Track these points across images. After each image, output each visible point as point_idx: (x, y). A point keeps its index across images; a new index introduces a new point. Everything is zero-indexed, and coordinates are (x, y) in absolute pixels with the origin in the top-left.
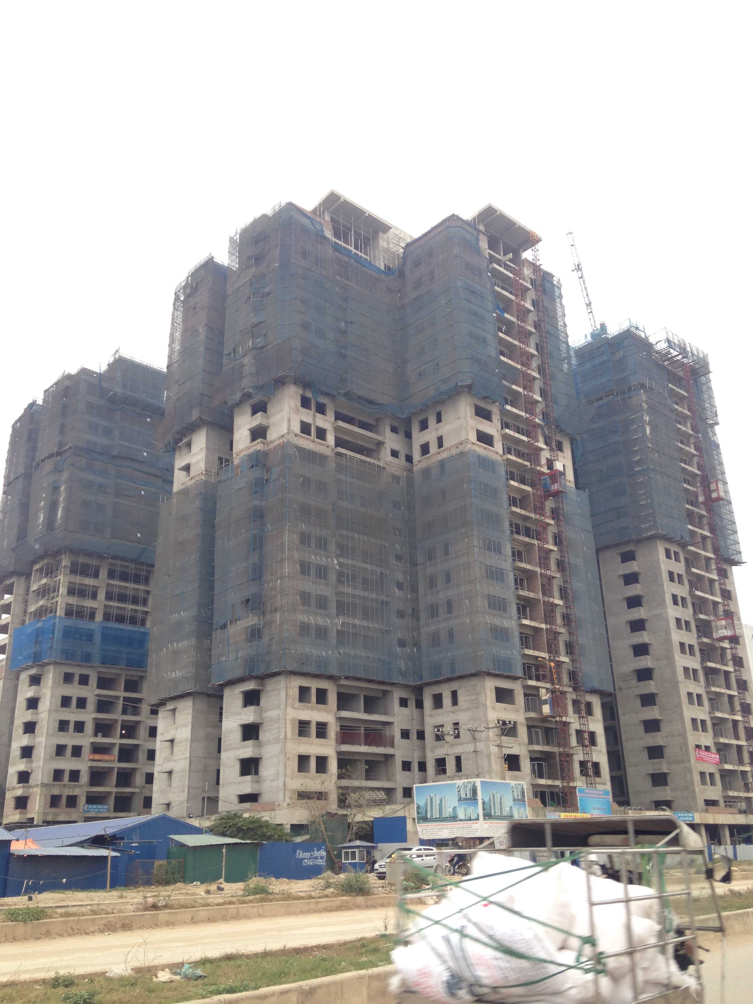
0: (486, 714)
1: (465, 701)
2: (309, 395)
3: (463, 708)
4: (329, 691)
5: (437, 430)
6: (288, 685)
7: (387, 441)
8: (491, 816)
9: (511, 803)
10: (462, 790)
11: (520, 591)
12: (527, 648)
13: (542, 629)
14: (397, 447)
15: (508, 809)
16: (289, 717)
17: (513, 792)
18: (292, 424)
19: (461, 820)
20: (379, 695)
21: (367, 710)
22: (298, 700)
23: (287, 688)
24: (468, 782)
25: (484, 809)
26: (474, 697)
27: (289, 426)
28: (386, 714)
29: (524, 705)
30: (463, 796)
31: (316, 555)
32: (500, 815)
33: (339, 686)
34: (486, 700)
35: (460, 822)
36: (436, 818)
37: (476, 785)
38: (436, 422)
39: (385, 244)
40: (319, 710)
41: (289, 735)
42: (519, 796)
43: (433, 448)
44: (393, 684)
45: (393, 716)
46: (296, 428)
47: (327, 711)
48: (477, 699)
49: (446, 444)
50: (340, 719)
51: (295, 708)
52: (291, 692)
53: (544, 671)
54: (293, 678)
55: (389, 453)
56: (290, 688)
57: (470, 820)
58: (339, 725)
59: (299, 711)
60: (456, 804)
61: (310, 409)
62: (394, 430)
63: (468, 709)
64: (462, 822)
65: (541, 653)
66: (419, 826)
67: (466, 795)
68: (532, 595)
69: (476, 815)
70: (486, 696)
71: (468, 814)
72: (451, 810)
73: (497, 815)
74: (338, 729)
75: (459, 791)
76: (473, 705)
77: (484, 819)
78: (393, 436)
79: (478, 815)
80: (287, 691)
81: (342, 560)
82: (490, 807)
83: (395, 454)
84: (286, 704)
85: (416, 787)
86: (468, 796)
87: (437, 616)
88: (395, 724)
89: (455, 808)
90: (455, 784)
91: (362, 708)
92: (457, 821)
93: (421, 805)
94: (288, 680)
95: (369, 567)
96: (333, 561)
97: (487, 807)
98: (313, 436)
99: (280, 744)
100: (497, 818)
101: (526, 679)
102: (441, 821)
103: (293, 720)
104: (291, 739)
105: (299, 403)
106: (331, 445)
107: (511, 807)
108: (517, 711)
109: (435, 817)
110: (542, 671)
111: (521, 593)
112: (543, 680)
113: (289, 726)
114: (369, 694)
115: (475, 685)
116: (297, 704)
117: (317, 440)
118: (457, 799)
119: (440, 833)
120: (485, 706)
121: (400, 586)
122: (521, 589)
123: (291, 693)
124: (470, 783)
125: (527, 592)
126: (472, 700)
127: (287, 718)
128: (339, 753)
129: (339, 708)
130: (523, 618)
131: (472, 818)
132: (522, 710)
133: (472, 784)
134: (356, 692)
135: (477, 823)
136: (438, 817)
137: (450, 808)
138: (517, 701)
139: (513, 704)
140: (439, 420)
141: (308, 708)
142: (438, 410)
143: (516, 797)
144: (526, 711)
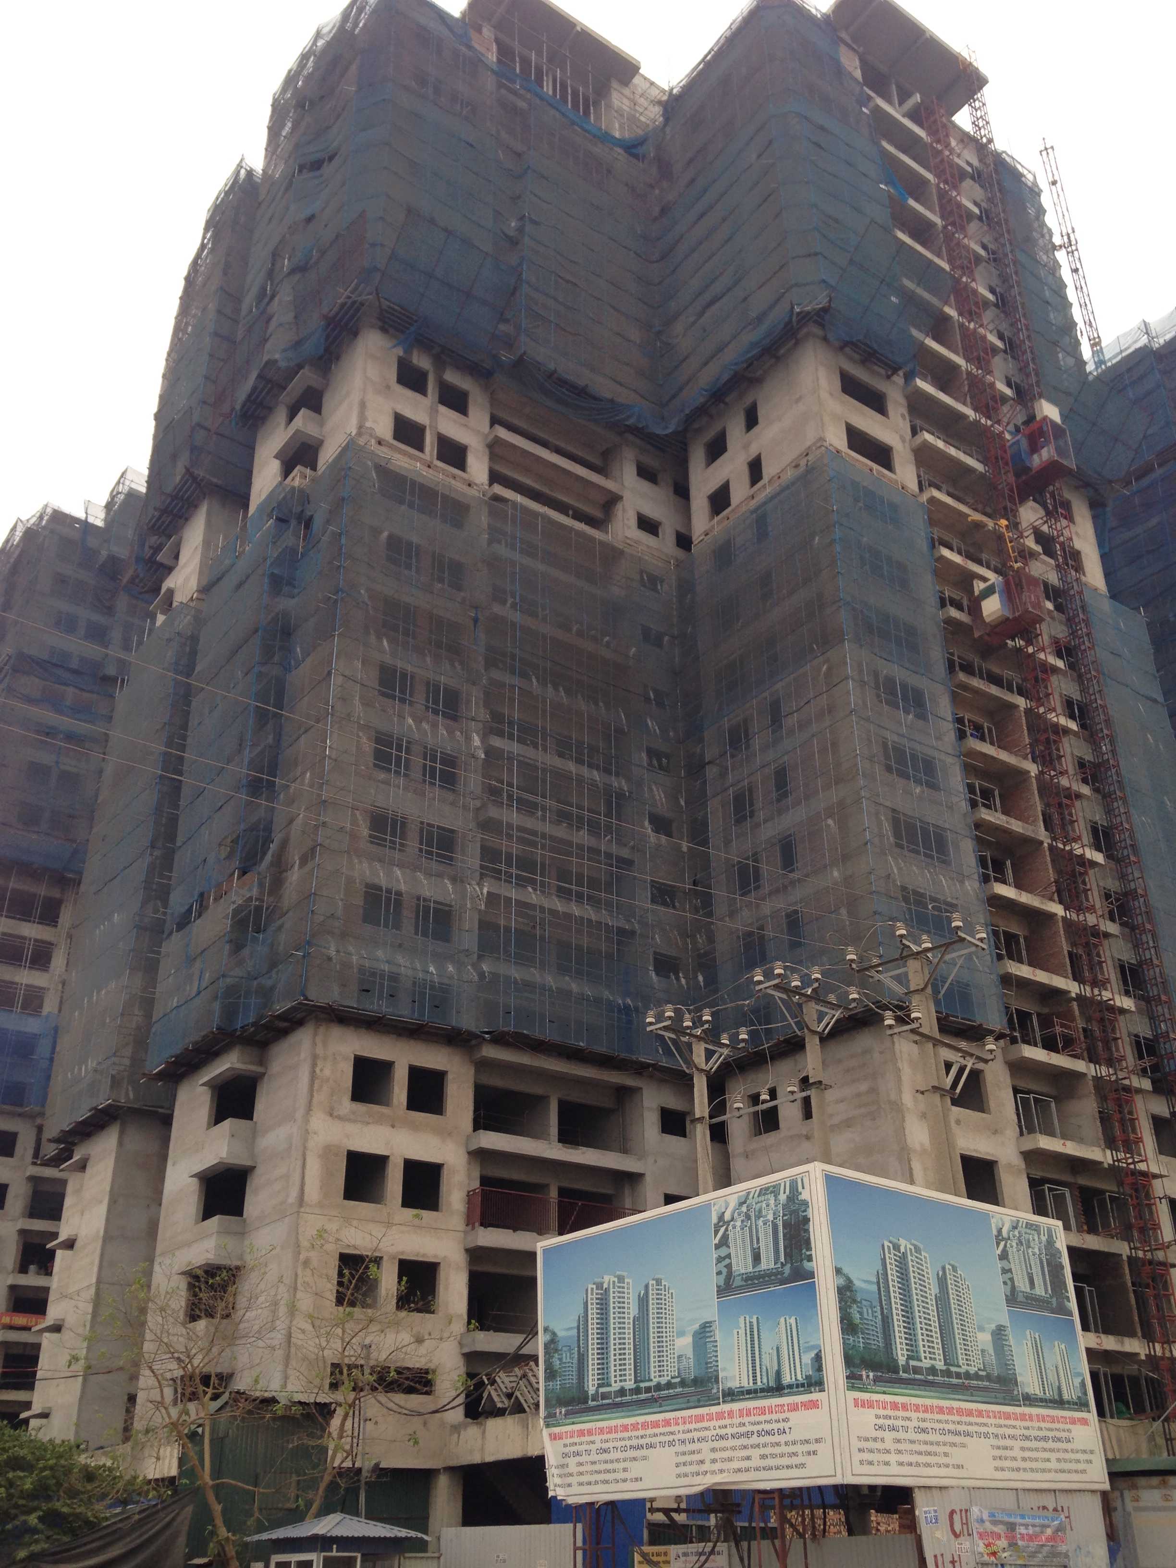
0: (900, 1131)
1: (838, 1102)
2: (422, 361)
3: (836, 1120)
4: (450, 1076)
5: (746, 447)
6: (320, 1050)
7: (627, 495)
8: (893, 1368)
9: (1002, 1315)
10: (736, 1234)
11: (983, 810)
12: (1011, 957)
13: (1052, 916)
14: (653, 511)
15: (984, 1339)
16: (316, 1142)
17: (1004, 1256)
18: (369, 414)
19: (731, 1395)
20: (606, 1102)
21: (567, 1137)
22: (349, 1094)
23: (315, 1058)
24: (764, 1191)
25: (848, 1326)
26: (863, 1087)
27: (362, 417)
28: (625, 1150)
29: (1015, 1118)
30: (742, 1265)
31: (418, 720)
32: (940, 1365)
33: (482, 1065)
34: (900, 1092)
35: (726, 1407)
36: (622, 1392)
37: (805, 1195)
38: (744, 430)
39: (626, 105)
40: (415, 1127)
41: (313, 1193)
42: (1038, 1281)
43: (739, 493)
44: (640, 1069)
45: (641, 1157)
46: (384, 428)
47: (444, 1133)
48: (873, 1090)
49: (769, 470)
50: (480, 1155)
51: (339, 1118)
52: (326, 1070)
53: (1069, 1028)
54: (337, 1032)
55: (633, 522)
56: (325, 1058)
57: (778, 1389)
58: (476, 1174)
59: (351, 1128)
60: (710, 1310)
61: (424, 394)
62: (645, 473)
63: (848, 1123)
64: (736, 1406)
65: (1054, 977)
66: (554, 1437)
67: (757, 1258)
68: (1016, 826)
69: (808, 1358)
70: (899, 1080)
71: (769, 1362)
72: (684, 1344)
73: (926, 1363)
74: (476, 1184)
75: (724, 1242)
76: (863, 1110)
77: (853, 1380)
78: (645, 486)
79: (818, 1358)
80: (314, 1065)
81: (497, 742)
82: (887, 1321)
83: (648, 525)
84: (310, 1102)
85: (546, 1251)
86: (767, 1263)
87: (757, 888)
88: (648, 1179)
89: (703, 1333)
90: (707, 1206)
91: (554, 1130)
92: (713, 1401)
93: (561, 1334)
94: (319, 1039)
95: (572, 767)
96: (468, 739)
97: (870, 1317)
98: (428, 449)
99: (287, 1220)
100: (927, 1384)
101: (1014, 1041)
102: (642, 1403)
103: (328, 1151)
104: (320, 1205)
105: (392, 375)
106: (477, 481)
107: (999, 1333)
108: (995, 1132)
109: (615, 1387)
110: (1063, 1026)
111: (986, 815)
112: (1064, 1048)
113: (314, 1167)
114: (576, 1096)
115: (867, 1051)
116: (346, 1105)
117: (440, 464)
118: (713, 1281)
119: (636, 1470)
120: (897, 1108)
121: (661, 825)
122: (984, 805)
123: (327, 1072)
124: (774, 1190)
125: (1004, 817)
126: (859, 1095)
127: (311, 1144)
128: (475, 1255)
129: (481, 1123)
130: (997, 880)
131: (787, 1379)
132: (1012, 1131)
133: (783, 1197)
134: (537, 1090)
135: (814, 1405)
136: (630, 1384)
137: (681, 1334)
138: (992, 1104)
139: (982, 1110)
140: (752, 420)
141: (380, 1120)
142: (748, 401)
143: (1022, 1285)
144: (1022, 1134)
